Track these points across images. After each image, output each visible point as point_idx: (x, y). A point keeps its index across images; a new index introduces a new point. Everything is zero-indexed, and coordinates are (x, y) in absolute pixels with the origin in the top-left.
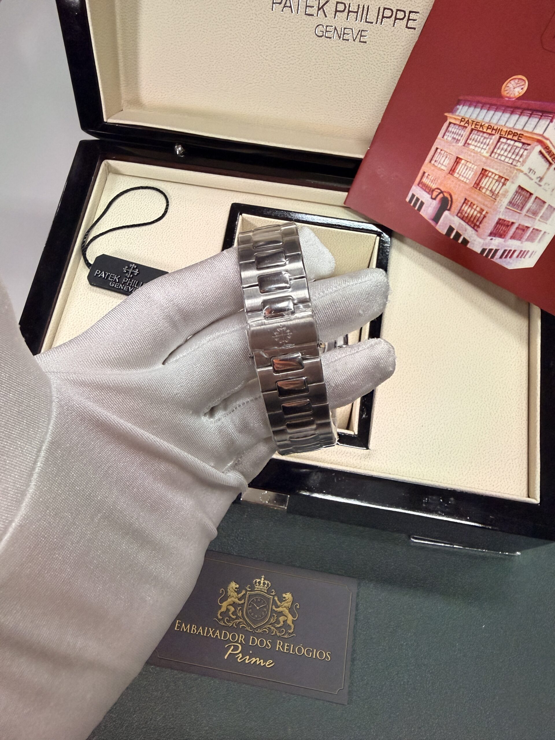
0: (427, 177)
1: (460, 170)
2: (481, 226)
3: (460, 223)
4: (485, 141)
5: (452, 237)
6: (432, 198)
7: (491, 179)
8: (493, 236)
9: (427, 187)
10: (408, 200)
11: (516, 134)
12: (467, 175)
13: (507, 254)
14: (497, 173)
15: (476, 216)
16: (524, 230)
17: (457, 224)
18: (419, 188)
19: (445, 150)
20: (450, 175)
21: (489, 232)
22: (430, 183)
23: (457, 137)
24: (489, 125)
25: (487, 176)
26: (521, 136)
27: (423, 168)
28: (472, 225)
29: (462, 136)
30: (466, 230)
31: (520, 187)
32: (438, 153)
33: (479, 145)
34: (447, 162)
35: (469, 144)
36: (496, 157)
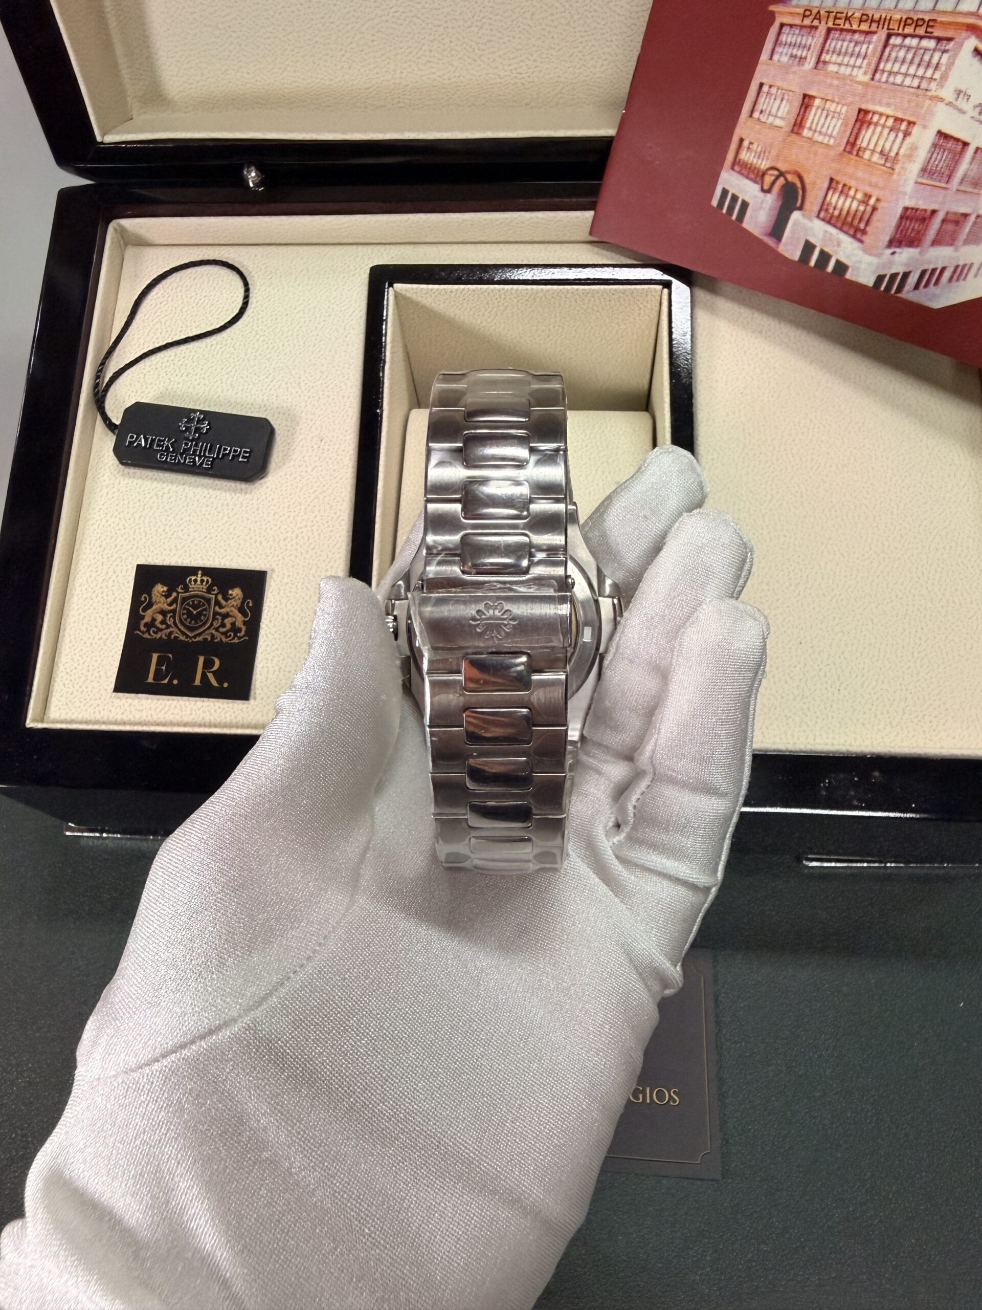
0: (749, 148)
1: (813, 120)
2: (868, 229)
3: (826, 232)
4: (857, 49)
5: (812, 263)
6: (763, 190)
7: (879, 129)
8: (895, 247)
9: (750, 168)
10: (715, 203)
11: (920, 23)
12: (828, 128)
13: (930, 277)
14: (889, 111)
15: (857, 211)
16: (957, 223)
17: (821, 236)
18: (735, 174)
19: (779, 83)
20: (794, 136)
21: (887, 238)
22: (755, 162)
23: (799, 53)
24: (863, 15)
25: (870, 123)
26: (931, 24)
27: (738, 132)
28: (852, 232)
29: (809, 48)
30: (839, 245)
31: (940, 133)
32: (765, 96)
33: (846, 60)
34: (784, 109)
35: (825, 63)
36: (884, 79)
